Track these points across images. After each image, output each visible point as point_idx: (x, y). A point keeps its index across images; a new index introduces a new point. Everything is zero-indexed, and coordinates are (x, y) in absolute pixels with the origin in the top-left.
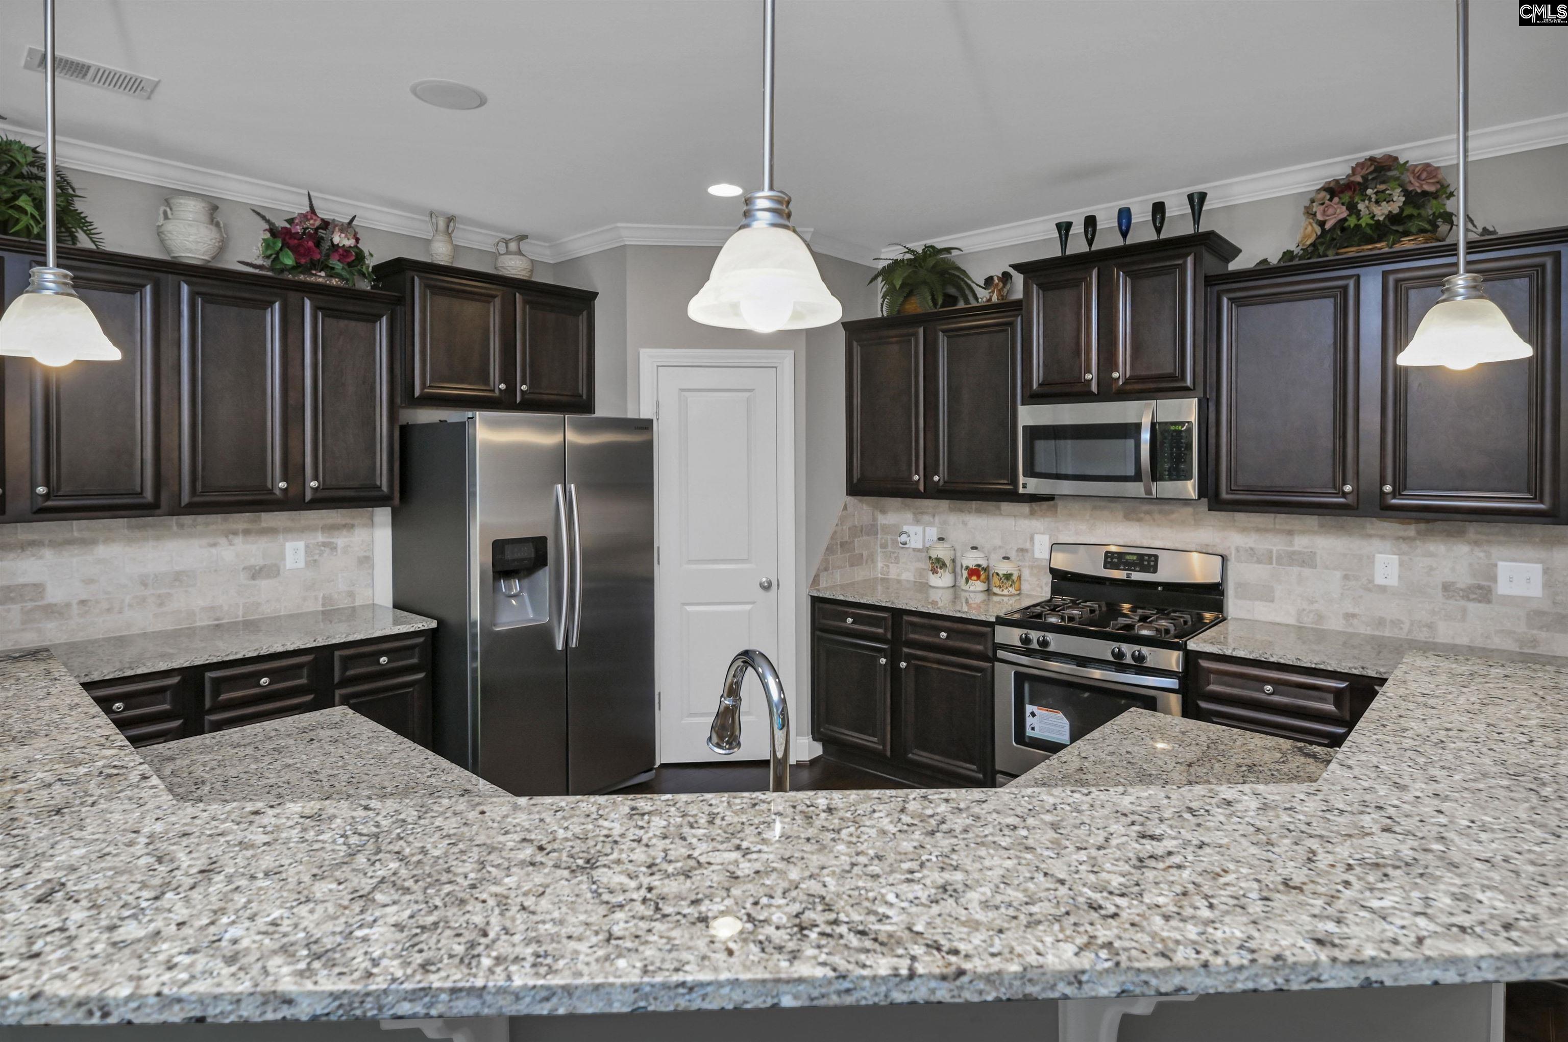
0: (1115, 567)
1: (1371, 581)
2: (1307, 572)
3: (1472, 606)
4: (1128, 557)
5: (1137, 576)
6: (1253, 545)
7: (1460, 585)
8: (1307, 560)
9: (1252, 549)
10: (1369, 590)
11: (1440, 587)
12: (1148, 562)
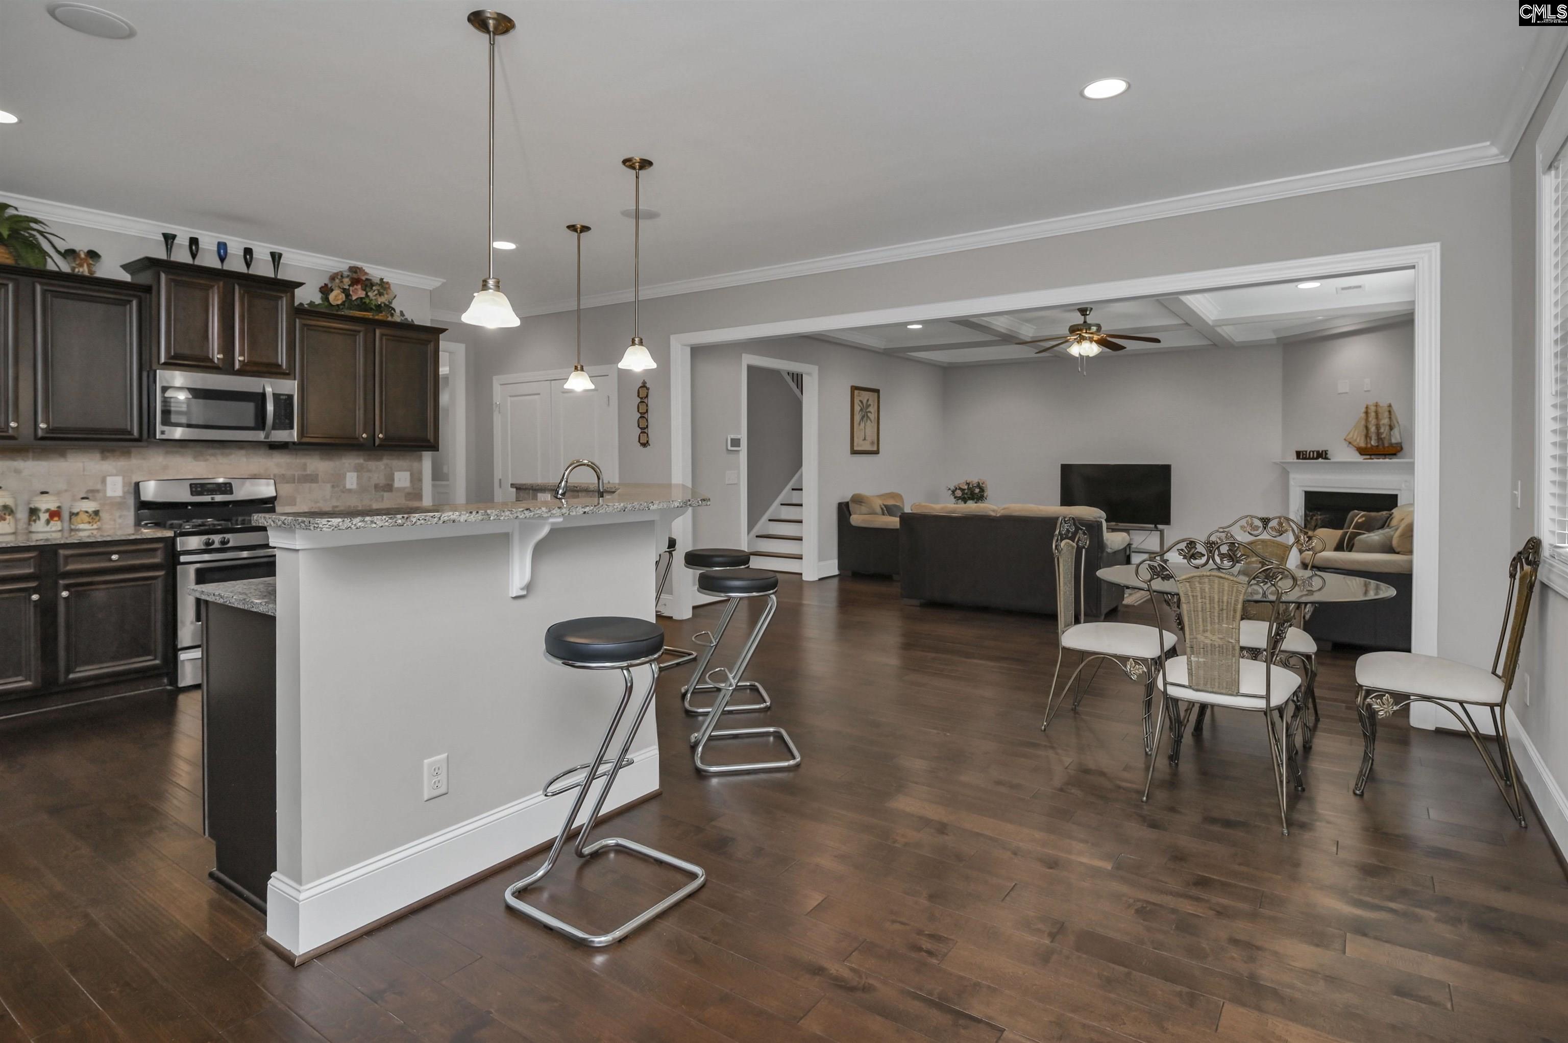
0: (200, 494)
1: (345, 487)
2: (314, 485)
3: (386, 495)
4: (209, 486)
5: (219, 498)
6: (284, 473)
7: (381, 485)
8: (312, 479)
9: (283, 475)
10: (343, 492)
11: (373, 487)
12: (226, 488)
